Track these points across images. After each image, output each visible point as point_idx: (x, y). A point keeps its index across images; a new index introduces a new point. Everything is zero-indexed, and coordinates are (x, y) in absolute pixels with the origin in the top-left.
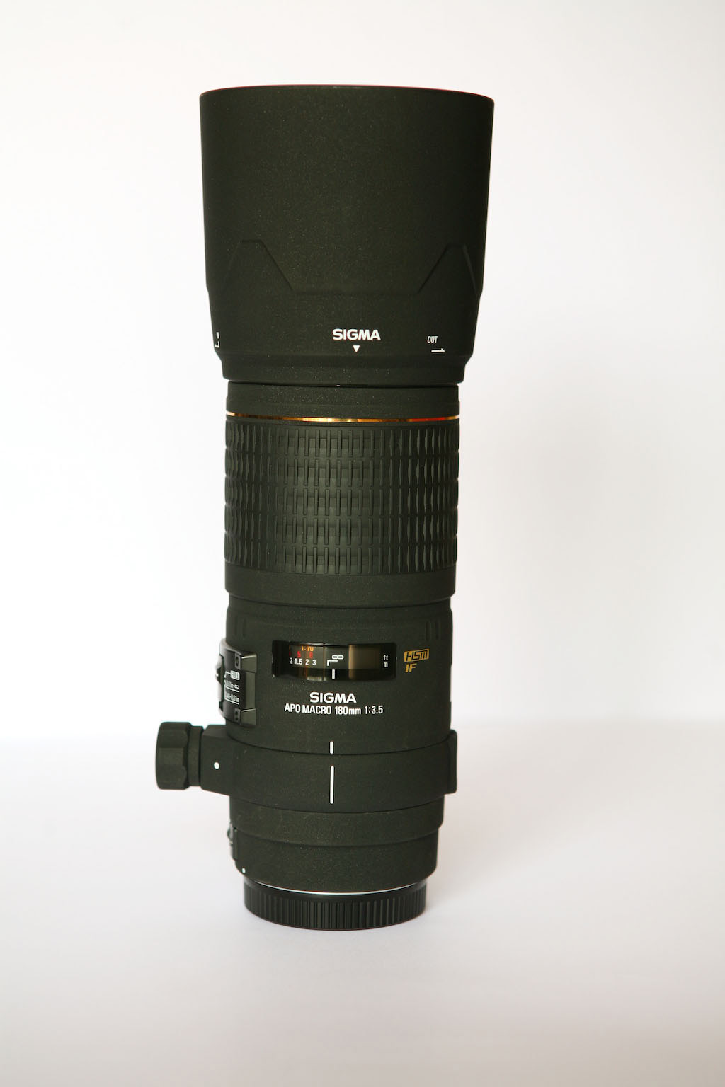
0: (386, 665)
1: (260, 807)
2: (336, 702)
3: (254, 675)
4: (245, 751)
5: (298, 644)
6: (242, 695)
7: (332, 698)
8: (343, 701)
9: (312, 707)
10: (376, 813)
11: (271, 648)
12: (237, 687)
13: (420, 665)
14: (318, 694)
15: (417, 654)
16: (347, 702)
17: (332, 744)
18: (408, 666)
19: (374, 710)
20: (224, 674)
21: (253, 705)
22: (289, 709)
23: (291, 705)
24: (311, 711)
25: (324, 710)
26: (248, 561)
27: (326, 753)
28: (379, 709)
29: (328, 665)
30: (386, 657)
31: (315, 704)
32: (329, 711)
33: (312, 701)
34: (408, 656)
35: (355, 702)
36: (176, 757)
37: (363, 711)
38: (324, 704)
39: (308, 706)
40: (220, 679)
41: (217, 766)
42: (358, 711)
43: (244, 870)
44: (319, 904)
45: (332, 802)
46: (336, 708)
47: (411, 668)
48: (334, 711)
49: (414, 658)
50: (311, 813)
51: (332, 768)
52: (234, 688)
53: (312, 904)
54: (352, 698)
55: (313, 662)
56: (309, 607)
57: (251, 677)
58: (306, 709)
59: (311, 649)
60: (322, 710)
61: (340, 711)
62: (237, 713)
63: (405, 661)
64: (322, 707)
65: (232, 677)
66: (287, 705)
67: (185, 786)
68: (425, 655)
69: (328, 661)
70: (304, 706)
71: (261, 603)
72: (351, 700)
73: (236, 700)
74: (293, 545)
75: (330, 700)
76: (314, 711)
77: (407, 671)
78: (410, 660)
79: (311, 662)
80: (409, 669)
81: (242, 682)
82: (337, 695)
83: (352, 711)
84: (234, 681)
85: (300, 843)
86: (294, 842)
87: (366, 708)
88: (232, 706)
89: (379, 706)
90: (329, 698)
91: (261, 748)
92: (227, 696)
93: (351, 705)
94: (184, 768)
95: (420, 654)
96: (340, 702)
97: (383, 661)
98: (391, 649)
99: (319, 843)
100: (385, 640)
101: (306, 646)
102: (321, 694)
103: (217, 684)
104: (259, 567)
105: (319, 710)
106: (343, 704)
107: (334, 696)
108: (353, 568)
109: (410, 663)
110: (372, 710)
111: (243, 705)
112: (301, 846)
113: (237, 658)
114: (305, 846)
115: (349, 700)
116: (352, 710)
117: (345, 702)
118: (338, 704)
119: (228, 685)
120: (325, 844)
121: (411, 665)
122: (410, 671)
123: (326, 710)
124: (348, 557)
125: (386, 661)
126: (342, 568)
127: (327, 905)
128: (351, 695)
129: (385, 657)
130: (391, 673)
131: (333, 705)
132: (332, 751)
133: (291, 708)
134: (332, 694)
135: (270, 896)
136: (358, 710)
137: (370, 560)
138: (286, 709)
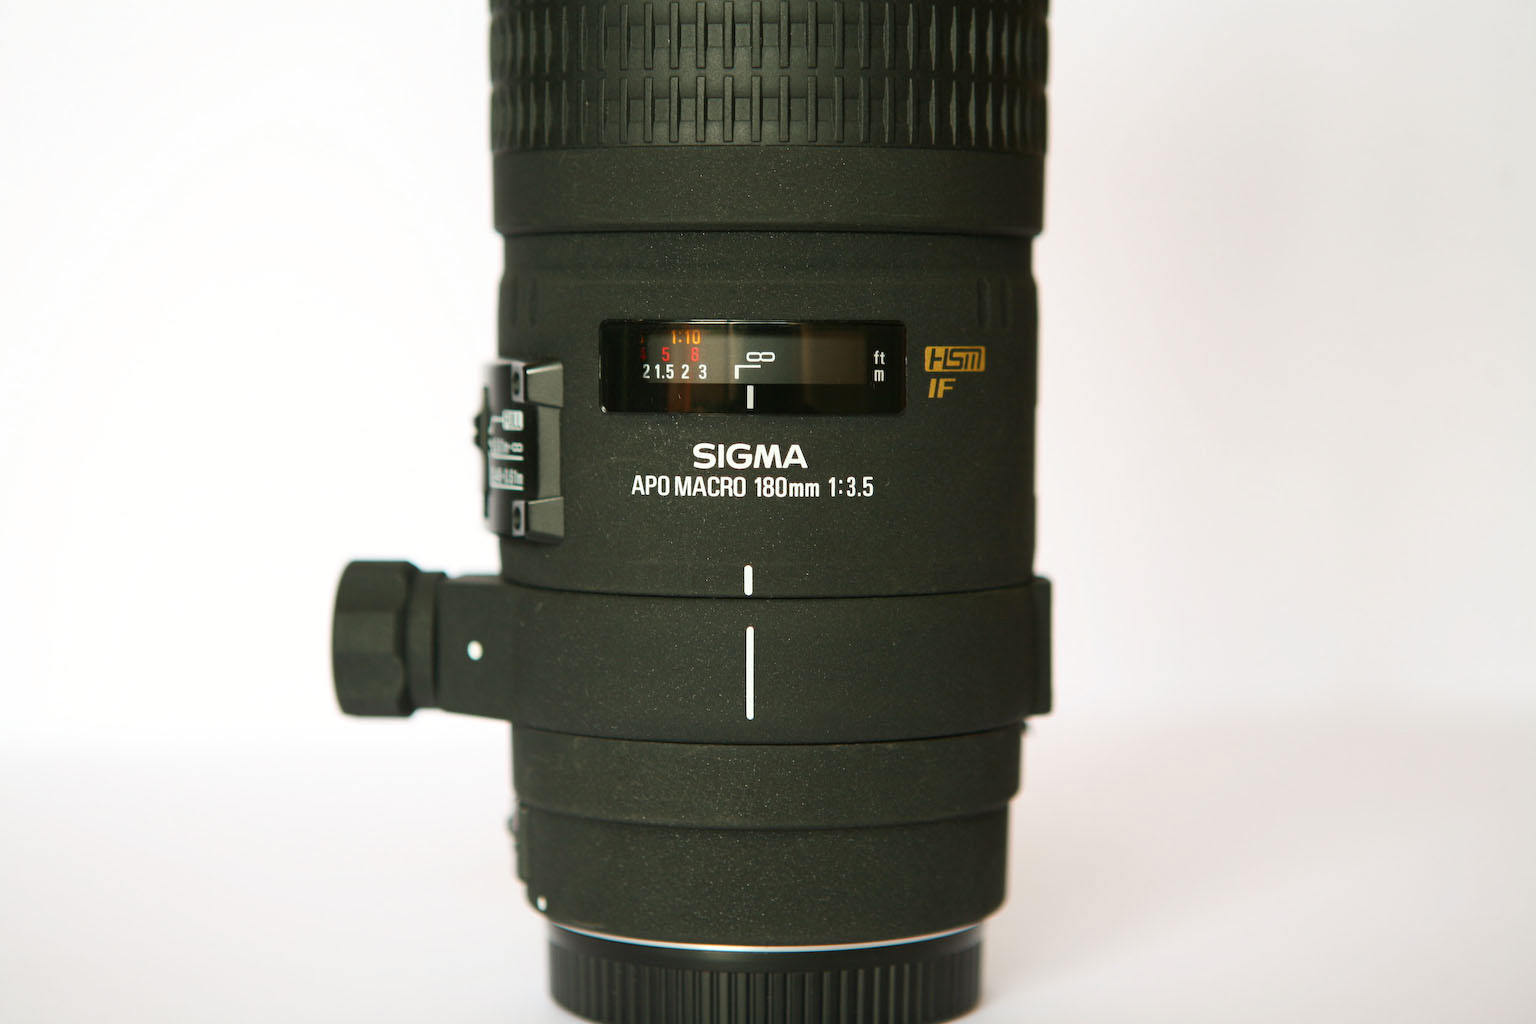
0: (879, 375)
1: (577, 739)
2: (757, 465)
3: (557, 412)
4: (540, 605)
5: (663, 328)
6: (529, 467)
7: (748, 457)
8: (774, 462)
9: (700, 479)
10: (859, 746)
11: (596, 343)
12: (518, 447)
13: (963, 381)
14: (712, 447)
15: (955, 355)
16: (786, 466)
17: (748, 571)
18: (933, 382)
19: (852, 486)
20: (488, 424)
21: (556, 489)
22: (641, 488)
23: (648, 478)
24: (696, 490)
25: (729, 487)
26: (539, 133)
27: (736, 594)
28: (865, 485)
29: (737, 376)
30: (879, 356)
31: (705, 474)
32: (740, 491)
33: (697, 465)
34: (935, 357)
35: (804, 465)
36: (379, 634)
37: (825, 488)
38: (728, 471)
39: (688, 479)
40: (481, 441)
41: (475, 651)
42: (813, 489)
43: (542, 903)
44: (723, 977)
45: (750, 715)
46: (758, 481)
47: (942, 387)
48: (752, 487)
49: (950, 363)
50: (698, 747)
51: (750, 631)
52: (511, 453)
53: (706, 976)
54: (796, 456)
55: (699, 372)
56: (687, 230)
57: (549, 423)
58: (684, 487)
59: (695, 340)
60: (723, 487)
61: (767, 488)
62: (518, 511)
63: (927, 369)
64: (723, 479)
65: (507, 427)
66: (638, 478)
67: (405, 707)
68: (975, 360)
69: (737, 368)
70: (678, 479)
71: (572, 233)
72: (795, 461)
73: (516, 481)
74: (645, 73)
75: (743, 461)
76: (703, 490)
77: (931, 395)
78: (938, 367)
79: (694, 372)
80: (937, 389)
81: (529, 436)
82: (761, 449)
83: (798, 489)
84: (511, 437)
85: (673, 822)
86: (660, 820)
87: (832, 481)
88: (509, 496)
89: (865, 479)
90: (741, 456)
91: (579, 592)
92: (497, 475)
93: (794, 474)
94: (397, 661)
95: (962, 355)
96: (768, 465)
97: (872, 367)
98: (891, 336)
99: (719, 821)
100: (877, 314)
101: (682, 329)
102: (721, 447)
103: (474, 455)
104: (564, 142)
105: (716, 486)
106: (774, 472)
107: (753, 451)
108: (796, 129)
109: (938, 376)
110: (846, 486)
111: (531, 490)
112: (676, 828)
113: (517, 376)
114: (686, 830)
115: (789, 460)
116: (796, 485)
117: (779, 465)
118: (763, 472)
119: (499, 449)
120: (736, 824)
121: (942, 382)
122: (940, 395)
123: (732, 487)
124: (784, 101)
125: (879, 367)
126: (769, 128)
127: (741, 977)
128: (795, 448)
129: (876, 355)
130: (891, 399)
131: (751, 474)
132: (748, 590)
133: (648, 486)
134: (747, 447)
135: (604, 962)
136: (812, 485)
137: (838, 107)
138: (635, 488)
